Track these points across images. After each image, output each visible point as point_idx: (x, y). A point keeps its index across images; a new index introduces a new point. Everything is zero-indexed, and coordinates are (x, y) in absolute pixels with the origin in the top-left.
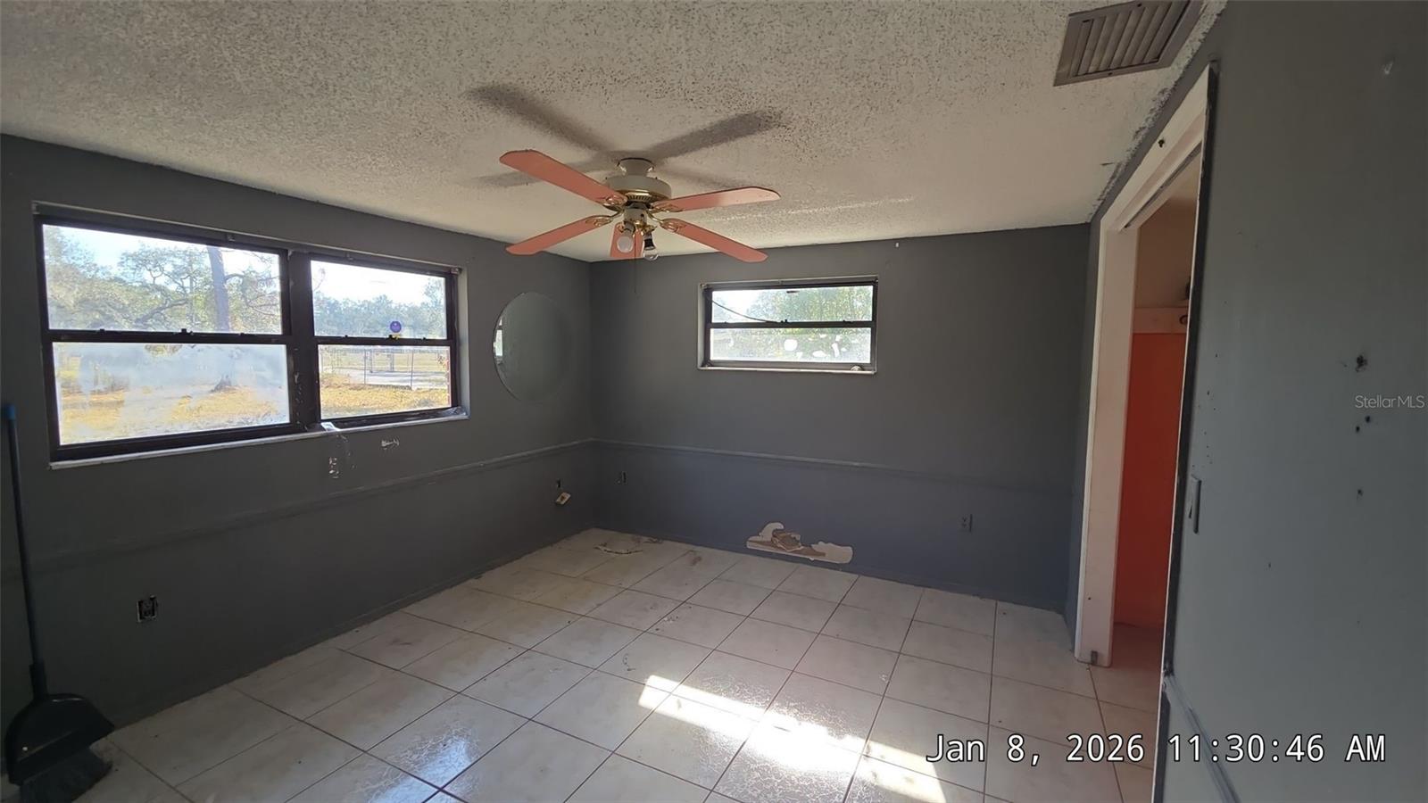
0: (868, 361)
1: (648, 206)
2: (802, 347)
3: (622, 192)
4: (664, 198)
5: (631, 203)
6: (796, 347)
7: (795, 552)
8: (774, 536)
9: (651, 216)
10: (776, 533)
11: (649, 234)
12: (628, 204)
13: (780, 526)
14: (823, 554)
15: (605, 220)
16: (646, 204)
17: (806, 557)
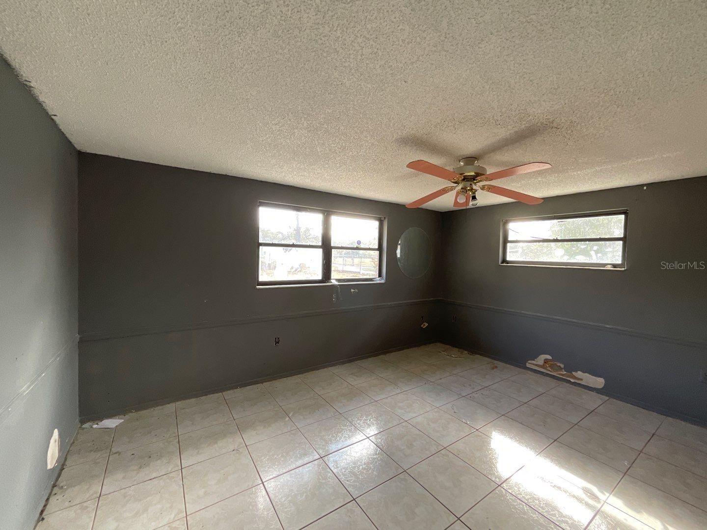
0: (619, 262)
1: (474, 180)
2: (567, 252)
3: (461, 174)
4: (484, 175)
5: (466, 179)
6: (564, 253)
7: (559, 374)
8: (545, 363)
9: (475, 185)
10: (546, 361)
11: (474, 193)
12: (463, 180)
13: (549, 357)
14: (581, 380)
15: (452, 189)
16: (473, 179)
17: (568, 379)
